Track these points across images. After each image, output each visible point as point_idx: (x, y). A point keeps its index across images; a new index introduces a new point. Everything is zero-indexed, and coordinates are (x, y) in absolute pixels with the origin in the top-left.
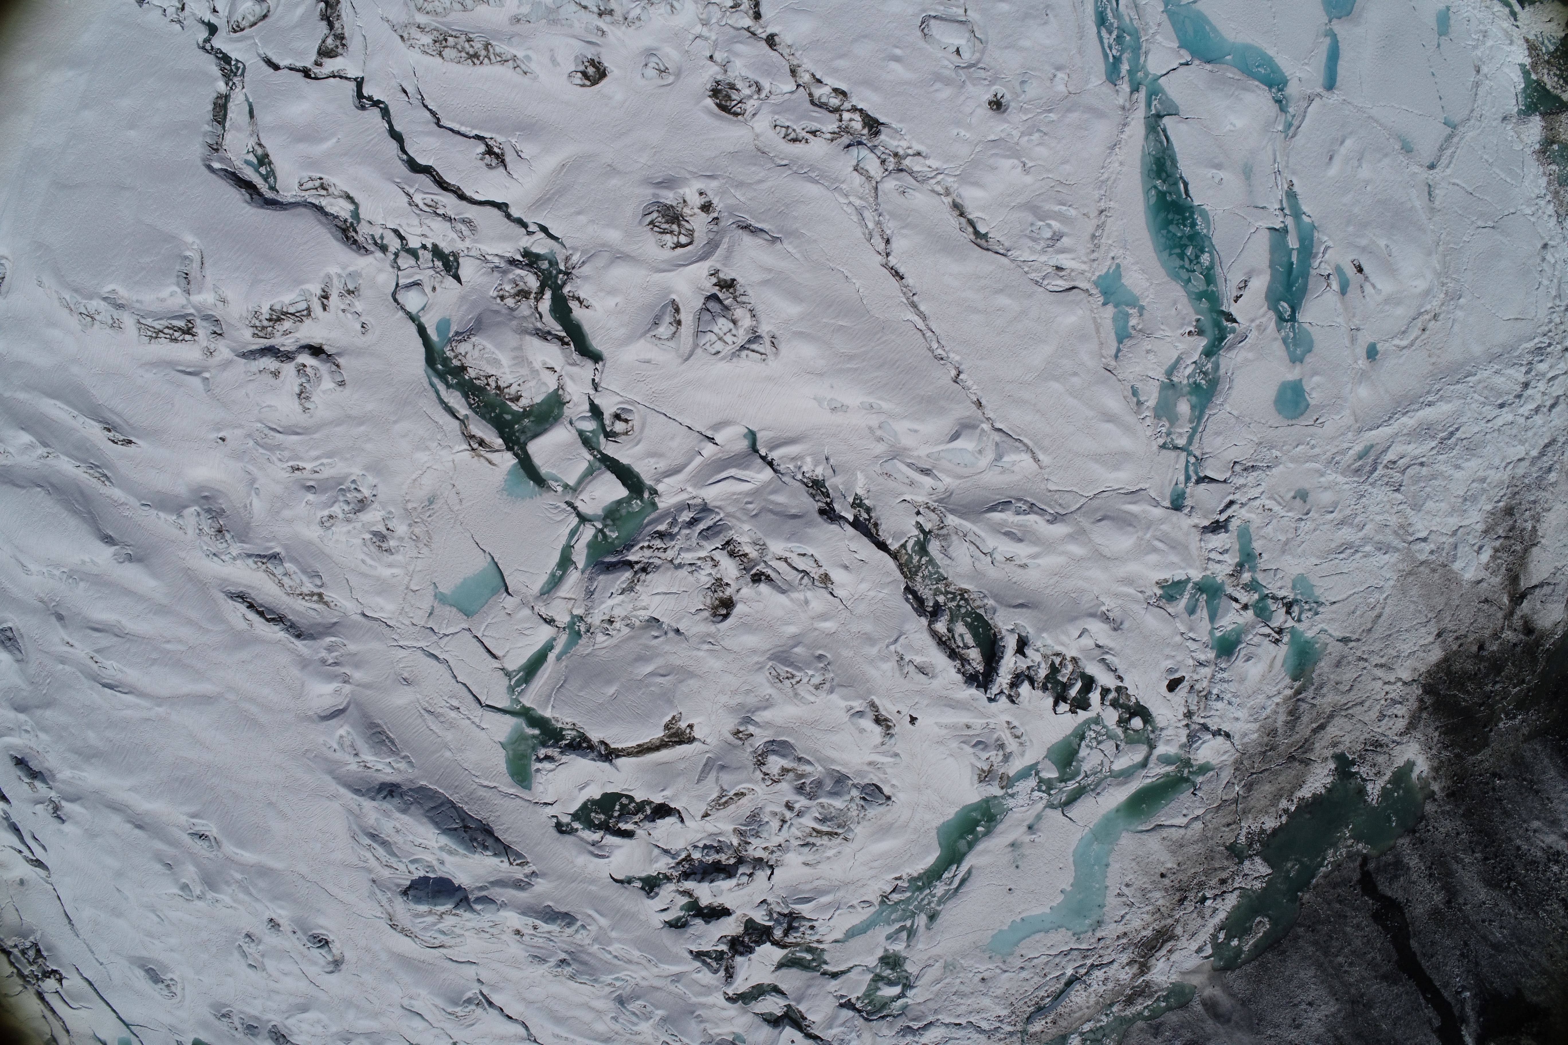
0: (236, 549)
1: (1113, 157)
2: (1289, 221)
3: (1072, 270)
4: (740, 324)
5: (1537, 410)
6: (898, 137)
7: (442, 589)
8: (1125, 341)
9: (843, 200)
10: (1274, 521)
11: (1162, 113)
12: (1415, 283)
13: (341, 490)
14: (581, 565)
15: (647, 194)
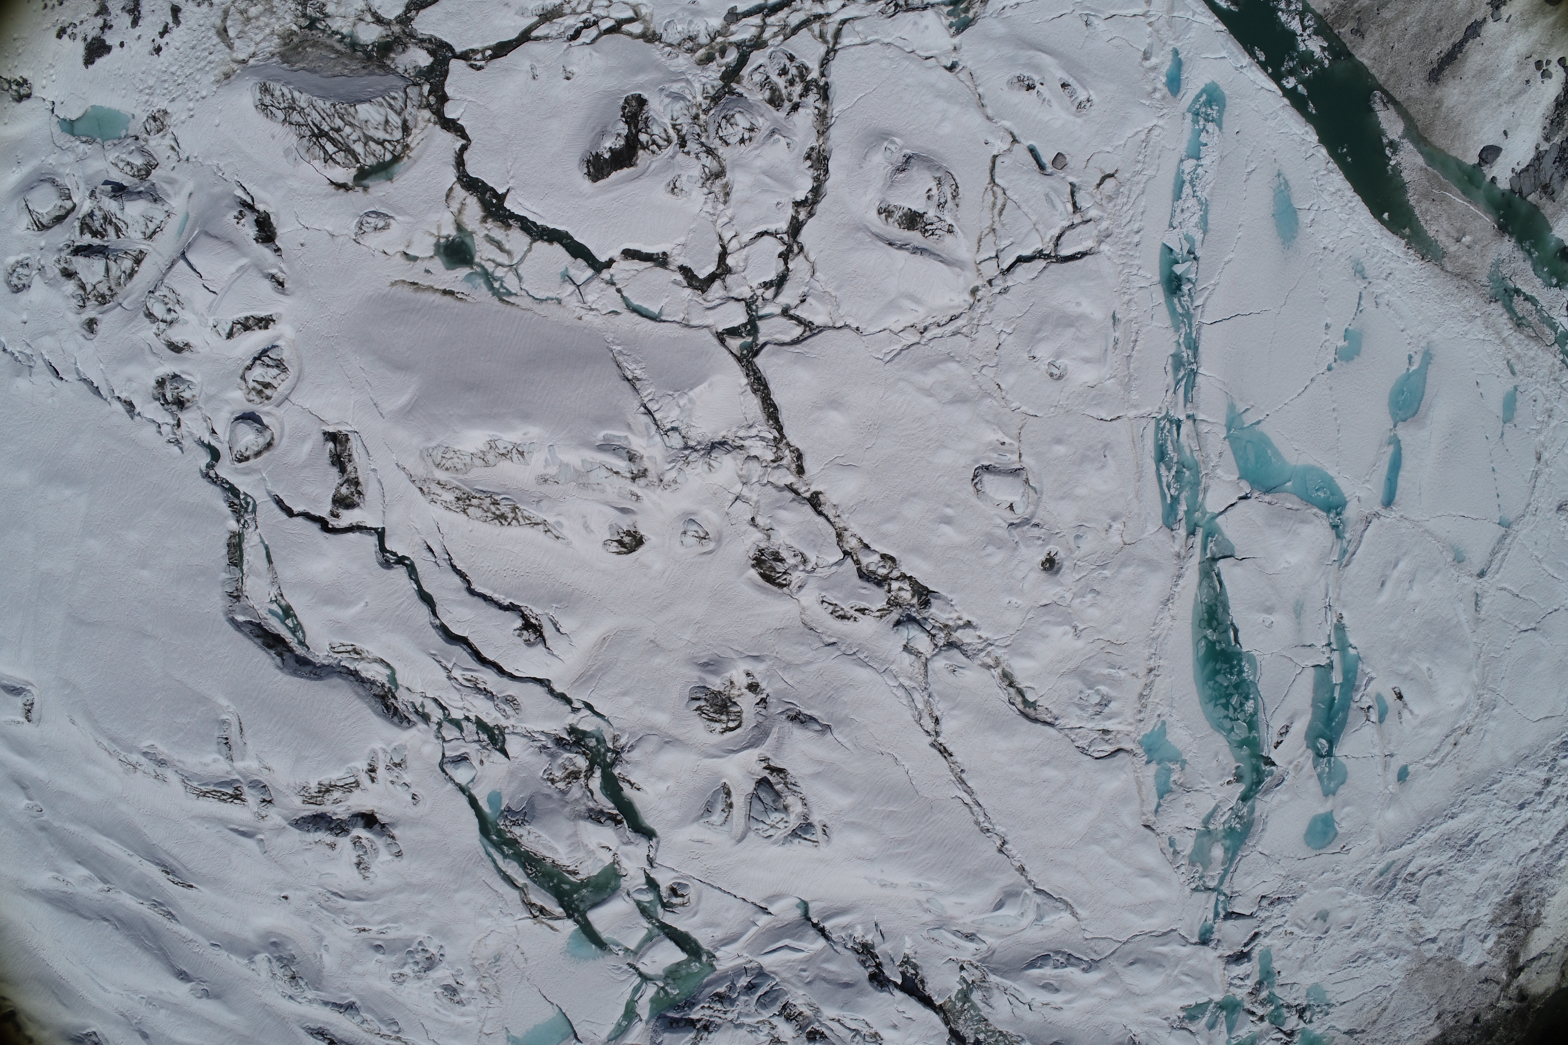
0: (310, 994)
1: (1166, 614)
2: (1336, 657)
3: (1118, 732)
4: (791, 809)
5: (1555, 803)
6: (949, 608)
7: (513, 1033)
8: (1166, 796)
9: (892, 683)
10: (1295, 944)
11: (1217, 556)
12: (1452, 702)
13: (410, 952)
14: (645, 1017)
15: (694, 675)
